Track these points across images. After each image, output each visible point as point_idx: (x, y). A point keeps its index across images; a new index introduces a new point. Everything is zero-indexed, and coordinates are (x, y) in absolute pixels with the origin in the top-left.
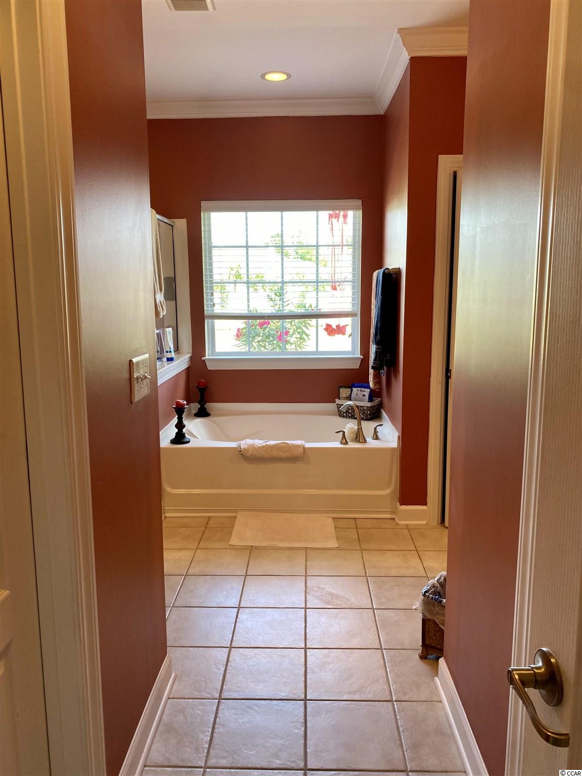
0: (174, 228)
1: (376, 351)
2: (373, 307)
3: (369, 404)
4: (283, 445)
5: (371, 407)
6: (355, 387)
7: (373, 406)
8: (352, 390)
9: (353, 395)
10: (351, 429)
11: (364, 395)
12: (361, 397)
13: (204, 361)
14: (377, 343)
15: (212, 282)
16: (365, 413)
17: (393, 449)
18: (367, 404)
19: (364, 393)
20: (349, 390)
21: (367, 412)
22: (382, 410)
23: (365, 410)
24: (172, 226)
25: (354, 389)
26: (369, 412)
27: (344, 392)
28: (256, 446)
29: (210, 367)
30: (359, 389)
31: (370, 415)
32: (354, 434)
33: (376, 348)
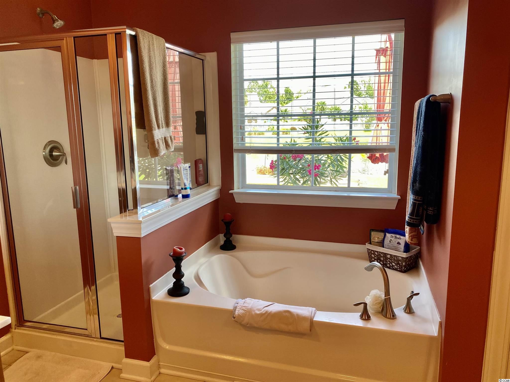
0: (205, 63)
1: (413, 202)
2: (413, 143)
3: (404, 255)
4: (287, 314)
5: (407, 258)
6: (389, 233)
7: (410, 257)
8: (385, 235)
9: (386, 242)
10: (376, 298)
11: (399, 243)
12: (396, 245)
13: (232, 194)
14: (415, 193)
15: (243, 116)
16: (399, 264)
17: (431, 338)
18: (401, 254)
19: (399, 241)
20: (382, 234)
21: (402, 263)
22: (421, 263)
23: (400, 260)
24: (203, 60)
25: (387, 234)
26: (404, 264)
27: (376, 236)
28: (253, 313)
29: (238, 200)
30: (393, 235)
31: (405, 266)
32: (380, 305)
33: (414, 200)
